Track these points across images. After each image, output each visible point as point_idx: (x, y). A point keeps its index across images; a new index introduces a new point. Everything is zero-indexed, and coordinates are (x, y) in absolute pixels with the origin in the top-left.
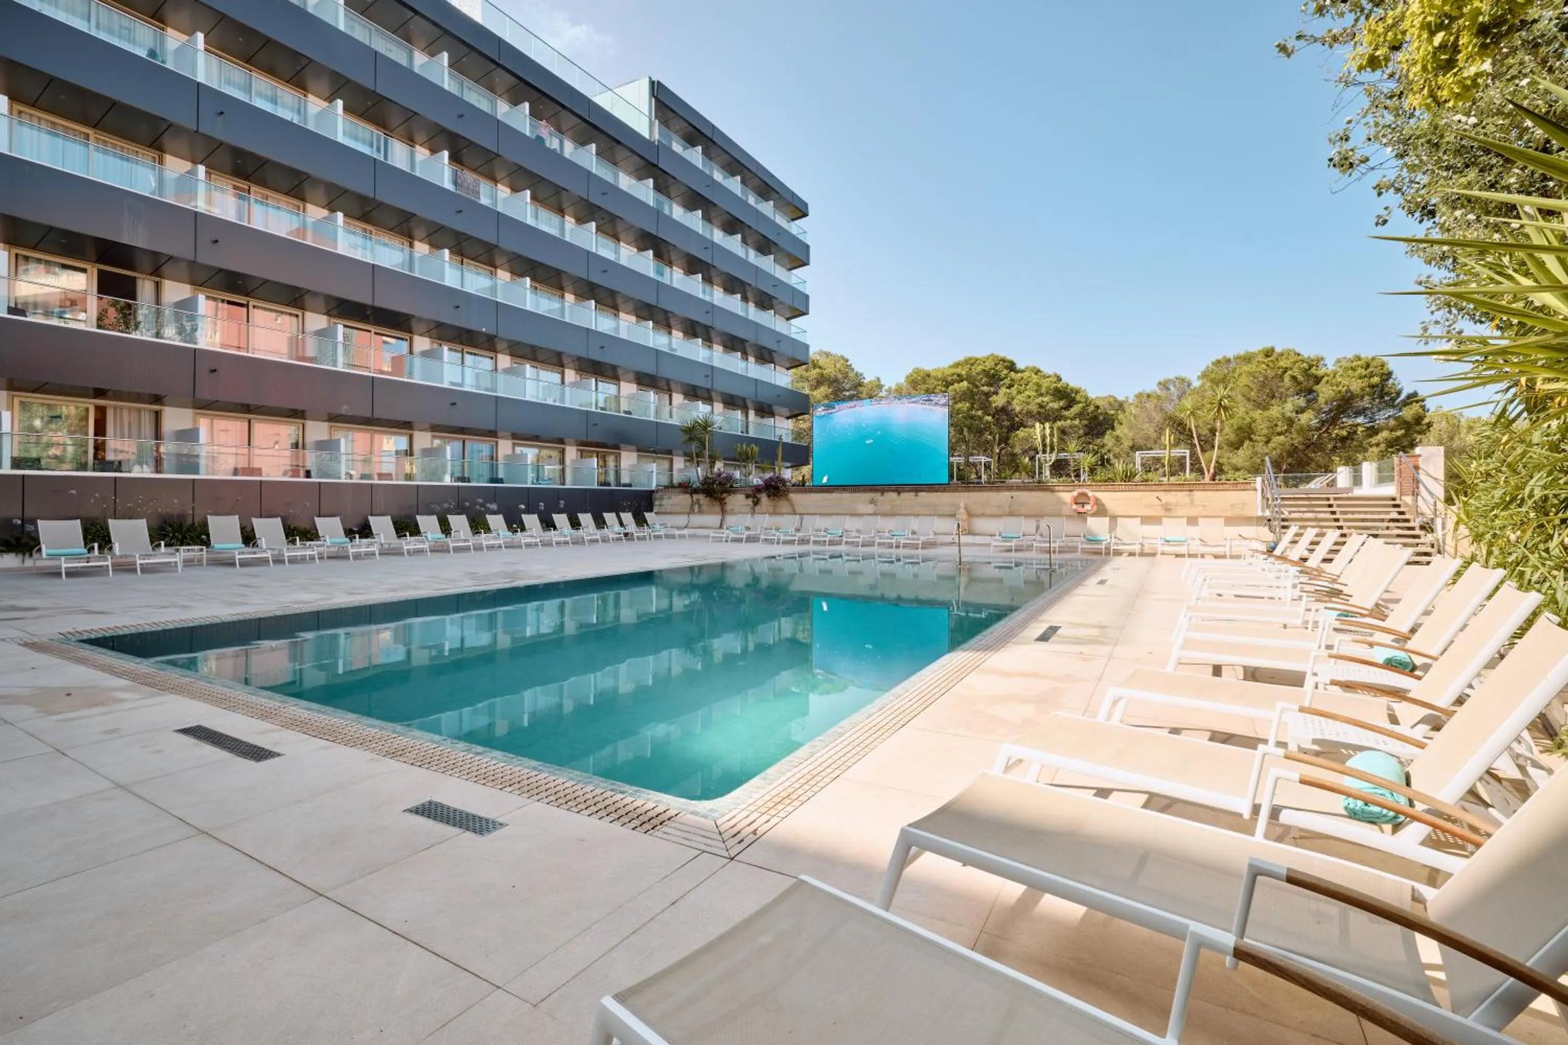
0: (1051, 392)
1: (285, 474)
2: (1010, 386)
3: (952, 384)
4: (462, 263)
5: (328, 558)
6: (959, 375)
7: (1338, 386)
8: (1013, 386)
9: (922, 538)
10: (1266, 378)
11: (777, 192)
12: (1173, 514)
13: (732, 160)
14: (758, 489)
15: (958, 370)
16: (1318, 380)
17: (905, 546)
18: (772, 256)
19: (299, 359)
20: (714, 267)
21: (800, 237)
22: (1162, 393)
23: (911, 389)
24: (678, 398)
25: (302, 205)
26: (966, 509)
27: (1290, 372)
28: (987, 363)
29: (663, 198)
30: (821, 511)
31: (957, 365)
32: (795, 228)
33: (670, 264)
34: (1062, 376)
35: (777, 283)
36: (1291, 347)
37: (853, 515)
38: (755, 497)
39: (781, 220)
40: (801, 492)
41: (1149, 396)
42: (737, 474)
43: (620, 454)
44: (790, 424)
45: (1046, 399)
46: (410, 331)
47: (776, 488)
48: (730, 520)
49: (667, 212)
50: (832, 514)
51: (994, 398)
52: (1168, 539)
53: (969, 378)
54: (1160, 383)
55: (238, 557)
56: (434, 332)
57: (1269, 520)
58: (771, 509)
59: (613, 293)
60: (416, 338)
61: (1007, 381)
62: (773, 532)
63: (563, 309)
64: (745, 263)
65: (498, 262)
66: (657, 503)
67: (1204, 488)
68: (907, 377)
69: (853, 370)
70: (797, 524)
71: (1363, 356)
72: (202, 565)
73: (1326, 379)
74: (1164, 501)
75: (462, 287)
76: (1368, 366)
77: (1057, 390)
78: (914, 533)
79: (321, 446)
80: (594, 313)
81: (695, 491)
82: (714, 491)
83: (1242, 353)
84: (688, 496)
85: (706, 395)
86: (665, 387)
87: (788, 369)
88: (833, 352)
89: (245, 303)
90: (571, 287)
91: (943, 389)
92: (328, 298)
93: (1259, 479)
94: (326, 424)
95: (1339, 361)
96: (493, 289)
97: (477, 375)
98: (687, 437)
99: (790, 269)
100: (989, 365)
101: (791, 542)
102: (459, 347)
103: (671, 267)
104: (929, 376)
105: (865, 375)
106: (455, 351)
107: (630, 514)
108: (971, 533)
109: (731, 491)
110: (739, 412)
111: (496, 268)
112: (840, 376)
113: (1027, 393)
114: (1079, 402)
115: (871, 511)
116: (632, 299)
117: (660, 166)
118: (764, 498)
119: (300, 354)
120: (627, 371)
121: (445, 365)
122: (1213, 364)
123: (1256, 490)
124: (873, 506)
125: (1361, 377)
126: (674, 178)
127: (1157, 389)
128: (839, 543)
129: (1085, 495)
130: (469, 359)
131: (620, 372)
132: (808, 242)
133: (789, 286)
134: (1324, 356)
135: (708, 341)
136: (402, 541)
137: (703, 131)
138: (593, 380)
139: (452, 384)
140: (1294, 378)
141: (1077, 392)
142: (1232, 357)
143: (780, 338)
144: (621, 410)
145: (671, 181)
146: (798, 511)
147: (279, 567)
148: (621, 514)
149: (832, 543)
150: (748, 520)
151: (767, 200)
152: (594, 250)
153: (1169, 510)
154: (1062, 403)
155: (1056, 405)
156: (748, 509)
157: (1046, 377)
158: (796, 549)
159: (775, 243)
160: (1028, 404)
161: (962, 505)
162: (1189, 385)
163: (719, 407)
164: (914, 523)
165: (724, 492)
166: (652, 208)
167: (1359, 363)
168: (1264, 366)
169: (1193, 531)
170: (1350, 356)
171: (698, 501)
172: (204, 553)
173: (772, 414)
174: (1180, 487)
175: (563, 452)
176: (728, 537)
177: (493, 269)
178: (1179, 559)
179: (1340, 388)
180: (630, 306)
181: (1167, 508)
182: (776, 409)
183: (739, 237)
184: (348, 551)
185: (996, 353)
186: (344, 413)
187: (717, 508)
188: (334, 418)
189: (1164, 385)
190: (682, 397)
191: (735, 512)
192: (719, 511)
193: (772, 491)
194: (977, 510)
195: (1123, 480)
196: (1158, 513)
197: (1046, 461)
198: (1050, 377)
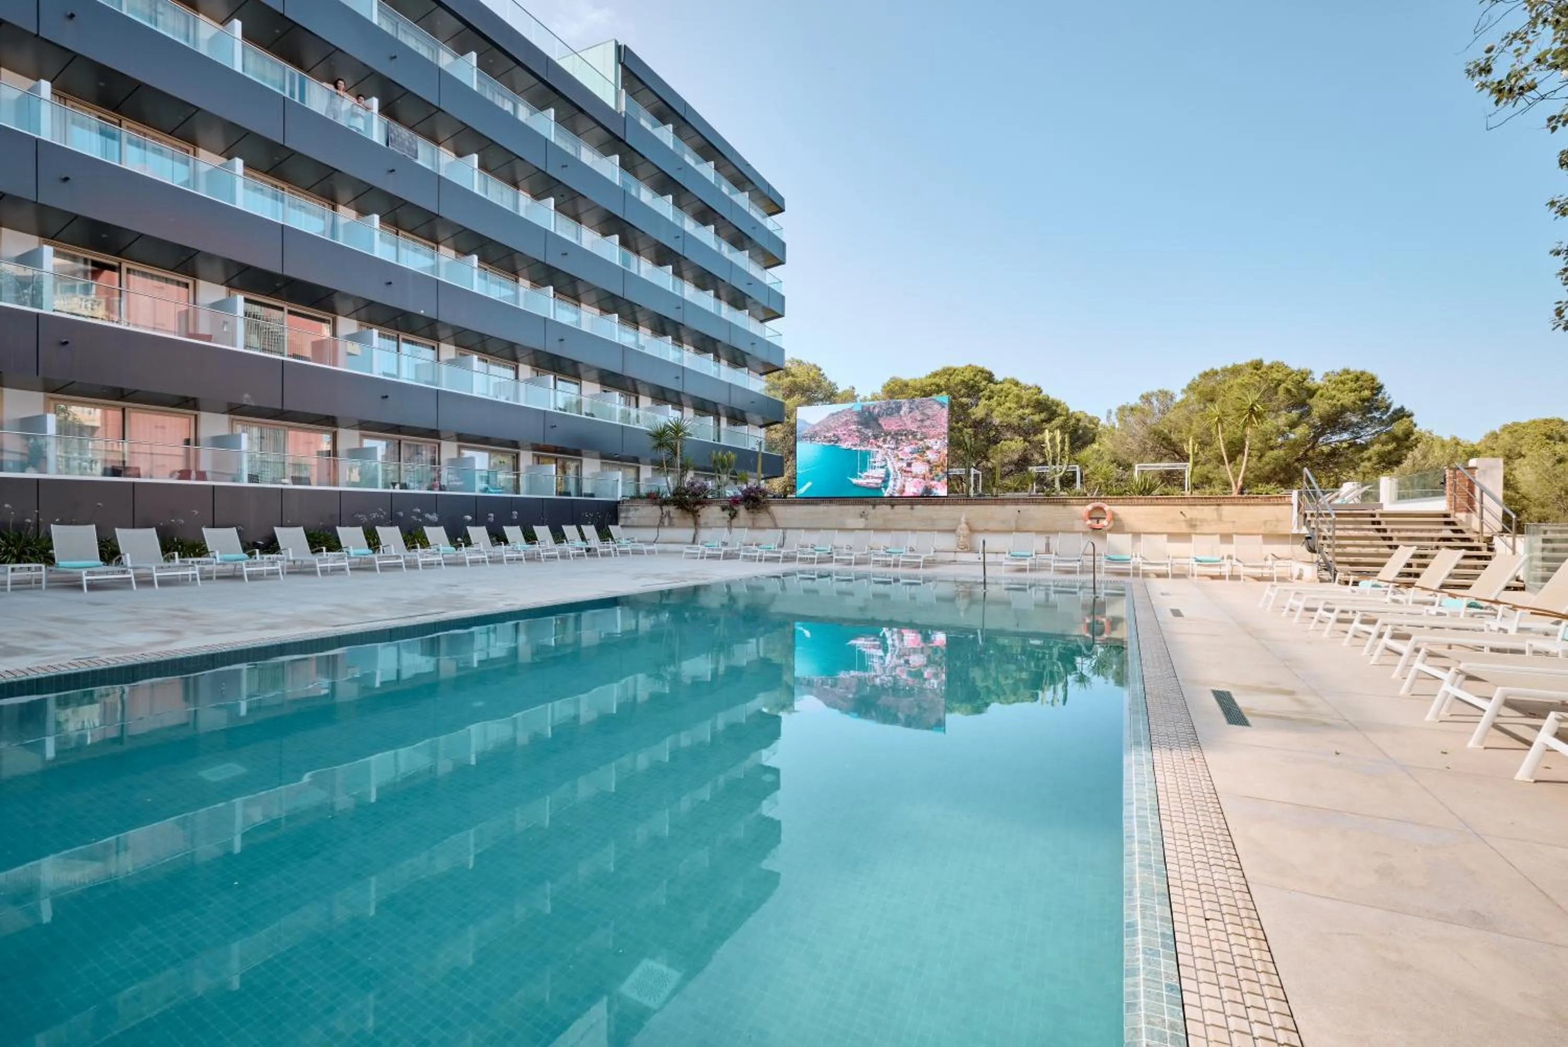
0: (1032, 404)
1: (171, 475)
2: (990, 398)
4: (397, 234)
5: (218, 578)
6: (938, 386)
7: (1332, 400)
8: (992, 398)
9: (923, 556)
11: (753, 183)
12: (1198, 531)
13: (705, 143)
14: (735, 501)
15: (937, 380)
16: (1312, 393)
17: (904, 565)
18: (747, 252)
19: (190, 336)
20: (686, 258)
21: (776, 233)
22: (1146, 407)
24: (645, 401)
25: (192, 150)
26: (967, 523)
27: (1283, 385)
28: (966, 373)
29: (630, 179)
30: (806, 526)
31: (935, 375)
32: (771, 223)
33: (638, 253)
34: (1042, 388)
35: (752, 281)
36: (1280, 361)
37: (840, 529)
38: (732, 509)
39: (756, 213)
40: (783, 504)
41: (1132, 409)
42: (710, 484)
43: (581, 461)
44: (762, 433)
45: (1027, 411)
46: (333, 310)
47: (756, 500)
48: (704, 534)
49: (633, 193)
50: (818, 529)
51: (973, 409)
52: (1200, 558)
53: (948, 388)
54: (1142, 396)
55: (85, 578)
56: (363, 312)
57: (1309, 538)
58: (750, 523)
59: (573, 280)
60: (341, 320)
61: (987, 393)
62: (754, 548)
63: (516, 296)
64: (719, 256)
65: (441, 236)
66: (622, 515)
67: (1233, 502)
68: (884, 387)
69: (826, 379)
70: (779, 540)
71: (1351, 370)
72: (40, 588)
73: (1319, 393)
74: (1188, 517)
75: (397, 260)
76: (1358, 379)
77: (1038, 402)
78: (912, 550)
79: (218, 442)
80: (552, 301)
81: (665, 502)
82: (686, 502)
83: (1230, 366)
84: (657, 508)
85: (675, 400)
86: (631, 388)
87: (761, 374)
88: (805, 360)
89: (116, 264)
90: (525, 272)
92: (228, 263)
93: (1295, 493)
94: (226, 418)
95: (1327, 374)
96: (435, 268)
97: (417, 366)
98: (655, 443)
99: (766, 268)
100: (968, 375)
101: (775, 559)
102: (393, 333)
104: (906, 385)
105: (838, 385)
106: (389, 338)
107: (593, 527)
108: (971, 549)
109: (704, 502)
110: (712, 418)
111: (438, 243)
112: (813, 385)
113: (1008, 404)
114: (1061, 415)
115: (862, 526)
116: (596, 288)
117: (627, 141)
118: (742, 510)
119: (191, 331)
120: (590, 368)
121: (375, 351)
122: (1201, 376)
123: (1292, 505)
124: (863, 520)
125: (1352, 391)
126: (643, 157)
127: (1139, 402)
128: (830, 560)
129: (1100, 509)
130: (405, 347)
131: (582, 369)
132: (784, 239)
133: (765, 285)
134: (1313, 370)
135: (678, 340)
136: (316, 558)
137: (675, 108)
138: (552, 377)
139: (385, 374)
140: (1288, 391)
141: (1058, 405)
142: (1219, 369)
143: (755, 340)
144: (583, 411)
145: (638, 160)
146: (780, 524)
147: (146, 591)
148: (583, 527)
149: (821, 561)
150: (725, 534)
151: (743, 191)
152: (552, 230)
153: (1195, 526)
154: (1043, 416)
155: (1037, 418)
156: (725, 522)
157: (1027, 388)
158: (780, 568)
159: (749, 237)
160: (1008, 416)
161: (963, 520)
162: (1172, 398)
163: (689, 413)
164: (912, 540)
165: (699, 503)
166: (618, 187)
167: (1349, 376)
168: (1257, 377)
169: (1226, 549)
170: (1338, 369)
171: (669, 513)
172: (43, 572)
173: (744, 422)
174: (1206, 501)
175: (517, 457)
176: (703, 553)
177: (435, 246)
180: (593, 297)
181: (1192, 524)
182: (749, 416)
183: (713, 227)
184: (242, 570)
185: (974, 364)
186: (245, 402)
187: (690, 521)
188: (236, 410)
189: (1146, 398)
190: (649, 399)
191: (710, 525)
192: (692, 524)
193: (751, 502)
194: (979, 525)
195: (1141, 493)
196: (1184, 529)
197: (1056, 473)
198: (1030, 388)
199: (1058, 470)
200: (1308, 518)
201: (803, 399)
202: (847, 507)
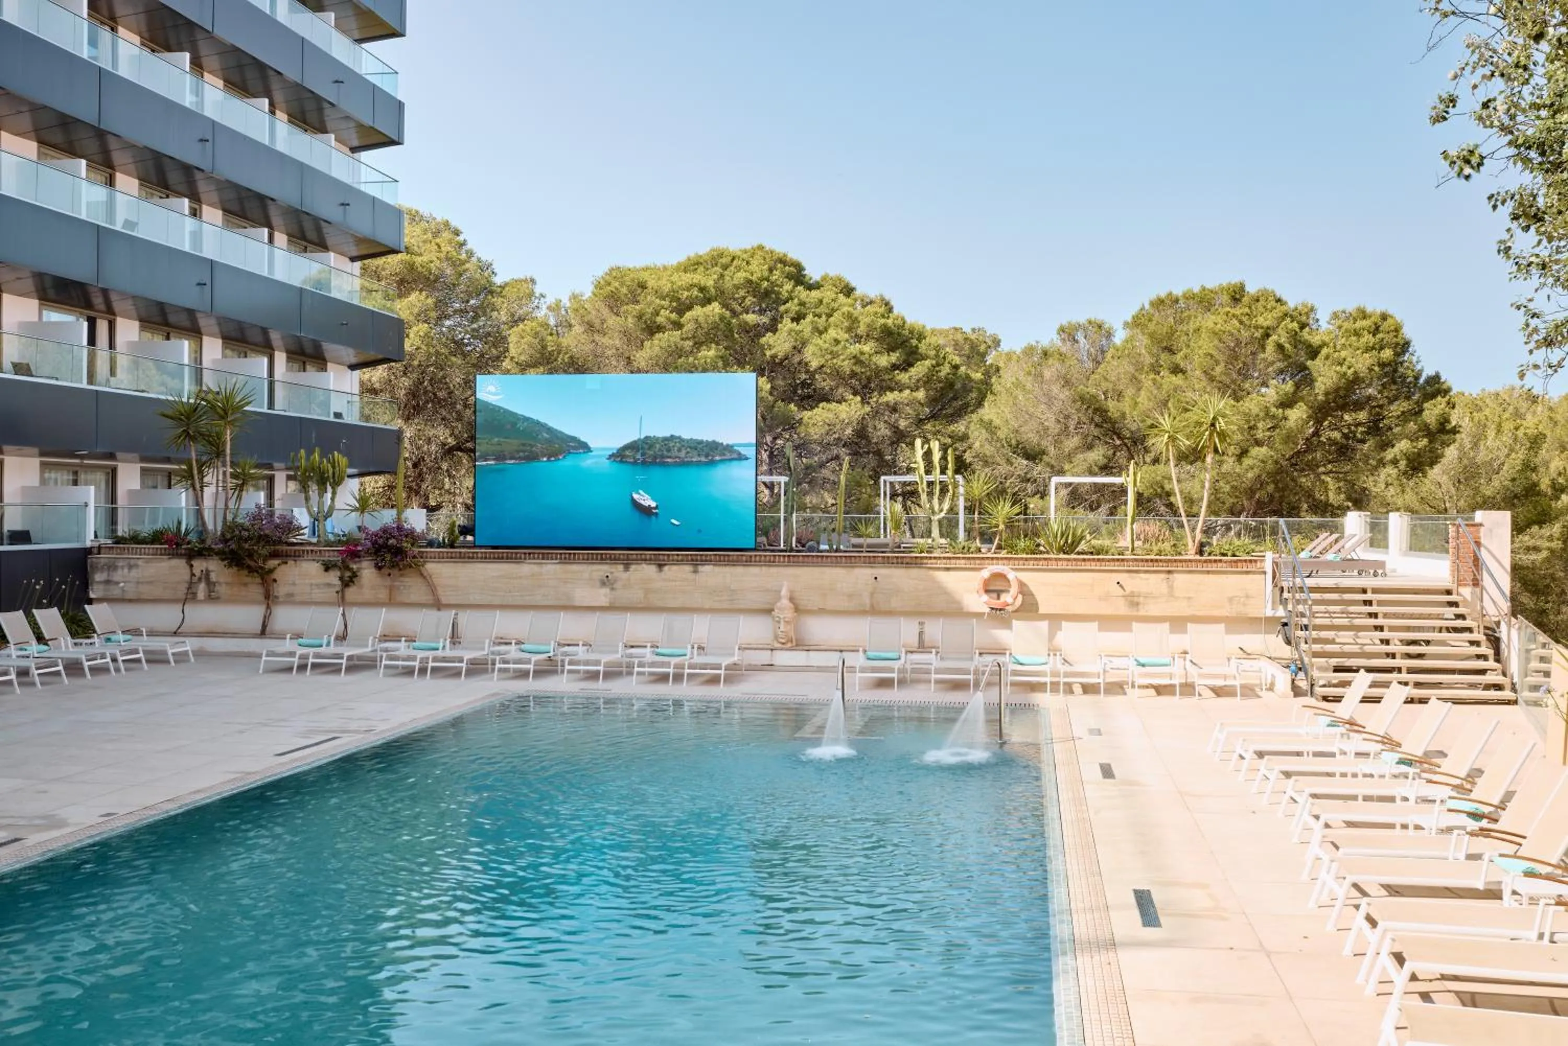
0: (875, 334)
2: (797, 319)
3: (690, 308)
6: (702, 289)
7: (1341, 364)
8: (804, 317)
10: (1238, 343)
12: (1142, 613)
14: (353, 550)
15: (698, 278)
16: (1313, 352)
17: (692, 678)
22: (1066, 348)
23: (606, 312)
24: (129, 331)
27: (1274, 337)
28: (754, 267)
31: (694, 265)
34: (893, 303)
36: (1270, 287)
37: (569, 608)
38: (347, 568)
40: (451, 558)
41: (1045, 354)
44: (355, 381)
45: (867, 348)
47: (399, 552)
48: (284, 617)
51: (768, 338)
52: (1142, 661)
53: (722, 295)
54: (1062, 330)
57: (1285, 624)
58: (383, 595)
62: (404, 646)
66: (99, 577)
67: (1188, 568)
68: (598, 286)
69: (470, 254)
70: (449, 631)
71: (1369, 310)
73: (1325, 351)
74: (1128, 589)
76: (1376, 330)
77: (887, 332)
81: (202, 552)
82: (248, 553)
83: (1196, 290)
84: (180, 564)
86: (103, 305)
87: (354, 262)
91: (674, 316)
93: (1269, 556)
95: (1335, 316)
99: (360, 41)
100: (757, 269)
103: (113, 29)
105: (496, 267)
107: (55, 611)
108: (799, 644)
109: (288, 552)
110: (258, 355)
113: (832, 333)
114: (924, 358)
115: (604, 601)
118: (367, 571)
122: (1152, 304)
123: (1265, 573)
124: (605, 591)
125: (1368, 349)
127: (1057, 339)
129: (1001, 576)
131: (4, 273)
134: (1316, 306)
135: (193, 201)
140: (1280, 347)
141: (921, 337)
142: (1181, 295)
143: (349, 196)
144: (7, 365)
146: (444, 600)
150: (333, 618)
153: (1138, 604)
154: (894, 357)
155: (884, 361)
156: (331, 594)
157: (865, 301)
160: (835, 355)
161: (784, 592)
162: (1109, 335)
163: (215, 347)
164: (699, 629)
165: (274, 555)
167: (1365, 321)
168: (1235, 322)
169: (1178, 641)
170: (1352, 307)
171: (207, 574)
173: (321, 360)
174: (1152, 565)
178: (1165, 700)
179: (1344, 368)
181: (1133, 601)
182: (329, 348)
185: (767, 245)
187: (256, 590)
189: (1068, 333)
190: (136, 324)
191: (298, 598)
192: (261, 598)
193: (388, 557)
194: (811, 600)
195: (1061, 550)
196: (1122, 609)
197: (933, 513)
198: (871, 302)
199: (936, 508)
200: (1286, 595)
201: (430, 301)
202: (575, 567)
